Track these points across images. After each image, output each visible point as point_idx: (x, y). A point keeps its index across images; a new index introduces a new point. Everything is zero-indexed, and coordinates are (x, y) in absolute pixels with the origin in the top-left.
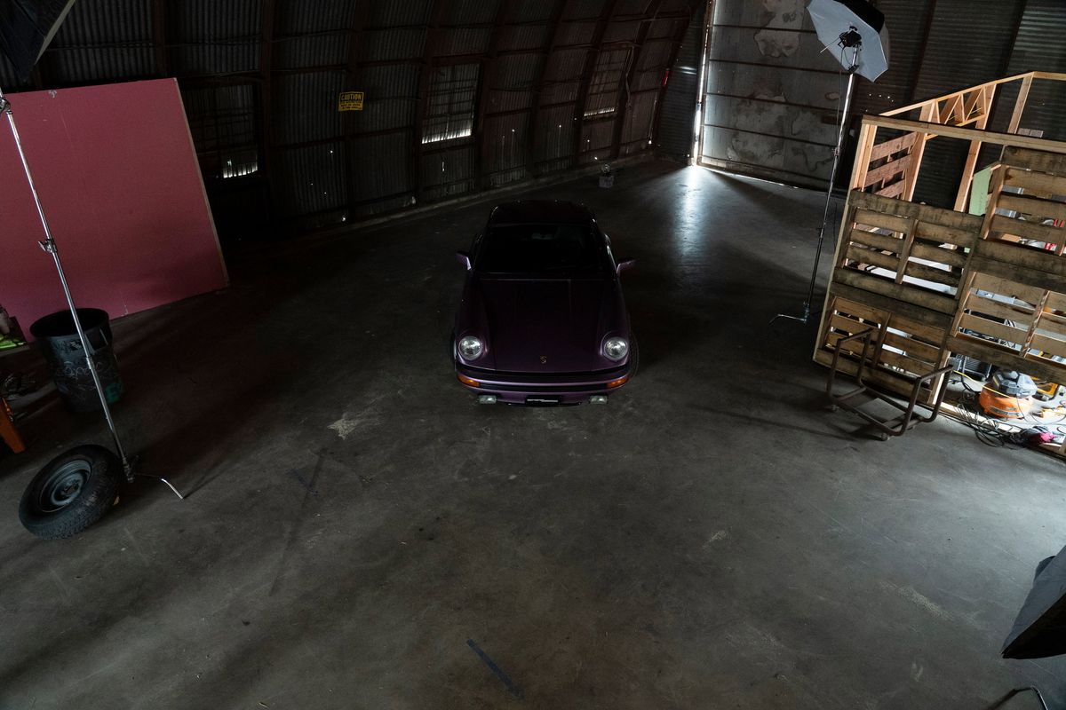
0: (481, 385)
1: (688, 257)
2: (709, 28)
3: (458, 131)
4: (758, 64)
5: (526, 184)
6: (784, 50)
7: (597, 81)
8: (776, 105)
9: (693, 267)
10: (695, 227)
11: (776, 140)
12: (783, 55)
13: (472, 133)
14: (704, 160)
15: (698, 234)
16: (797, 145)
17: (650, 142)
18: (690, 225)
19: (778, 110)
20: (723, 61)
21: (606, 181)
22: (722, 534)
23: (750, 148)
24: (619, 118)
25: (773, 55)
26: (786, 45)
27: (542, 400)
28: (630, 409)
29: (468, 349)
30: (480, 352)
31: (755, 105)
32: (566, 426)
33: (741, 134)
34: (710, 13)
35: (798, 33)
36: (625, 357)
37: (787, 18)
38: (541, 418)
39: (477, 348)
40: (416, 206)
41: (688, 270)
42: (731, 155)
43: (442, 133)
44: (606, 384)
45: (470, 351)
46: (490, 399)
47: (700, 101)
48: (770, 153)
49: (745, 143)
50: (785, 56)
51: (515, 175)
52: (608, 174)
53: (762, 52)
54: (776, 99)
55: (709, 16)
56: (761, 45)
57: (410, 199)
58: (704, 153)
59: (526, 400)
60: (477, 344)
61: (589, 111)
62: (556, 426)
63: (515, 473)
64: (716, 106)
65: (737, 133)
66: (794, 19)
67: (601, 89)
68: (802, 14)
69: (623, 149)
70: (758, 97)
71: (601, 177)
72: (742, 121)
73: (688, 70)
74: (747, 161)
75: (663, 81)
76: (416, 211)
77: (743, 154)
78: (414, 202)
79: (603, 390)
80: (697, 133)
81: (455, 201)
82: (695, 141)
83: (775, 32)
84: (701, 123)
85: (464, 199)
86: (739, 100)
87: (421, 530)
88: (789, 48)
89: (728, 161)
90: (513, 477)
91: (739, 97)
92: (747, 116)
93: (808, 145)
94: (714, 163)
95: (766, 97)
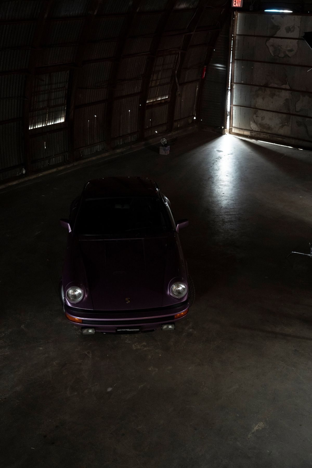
0: (83, 322)
1: (226, 208)
2: (233, 37)
3: (55, 119)
4: (269, 63)
5: (107, 154)
6: (287, 53)
7: (155, 78)
8: (283, 91)
9: (230, 216)
10: (230, 184)
11: (284, 116)
12: (286, 56)
13: (65, 120)
14: (234, 130)
15: (232, 190)
16: (300, 119)
17: (195, 118)
18: (226, 183)
19: (285, 95)
20: (244, 60)
21: (164, 150)
22: (261, 424)
23: (267, 121)
24: (171, 103)
25: (280, 56)
26: (289, 49)
27: (128, 330)
28: (191, 330)
29: (72, 296)
30: (81, 298)
31: (268, 91)
32: (145, 346)
33: (260, 111)
34: (233, 26)
35: (297, 40)
36: (185, 296)
37: (289, 30)
38: (127, 341)
39: (80, 294)
40: (26, 175)
41: (227, 218)
42: (253, 126)
43: (43, 121)
44: (173, 316)
45: (75, 297)
46: (90, 331)
47: (229, 88)
48: (281, 125)
49: (263, 118)
50: (289, 57)
51: (99, 148)
52: (166, 145)
53: (272, 54)
54: (284, 86)
55: (233, 29)
56: (271, 50)
57: (21, 170)
58: (233, 125)
59: (116, 330)
60: (79, 291)
61: (150, 99)
62: (139, 347)
63: (111, 387)
64: (241, 91)
65: (257, 111)
66: (293, 31)
67: (158, 83)
68: (299, 27)
69: (175, 124)
70: (270, 86)
71: (161, 147)
72: (260, 102)
73: (219, 66)
74: (265, 130)
75: (203, 74)
76: (26, 179)
77: (261, 125)
78: (24, 172)
79: (170, 320)
80: (228, 110)
81: (55, 170)
82: (227, 115)
83: (279, 39)
84: (231, 105)
85: (61, 168)
86: (258, 88)
87: (45, 436)
88: (291, 51)
89: (251, 131)
90: (109, 389)
91: (257, 86)
92: (263, 98)
93: (307, 119)
94: (241, 132)
95: (276, 86)
